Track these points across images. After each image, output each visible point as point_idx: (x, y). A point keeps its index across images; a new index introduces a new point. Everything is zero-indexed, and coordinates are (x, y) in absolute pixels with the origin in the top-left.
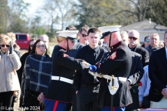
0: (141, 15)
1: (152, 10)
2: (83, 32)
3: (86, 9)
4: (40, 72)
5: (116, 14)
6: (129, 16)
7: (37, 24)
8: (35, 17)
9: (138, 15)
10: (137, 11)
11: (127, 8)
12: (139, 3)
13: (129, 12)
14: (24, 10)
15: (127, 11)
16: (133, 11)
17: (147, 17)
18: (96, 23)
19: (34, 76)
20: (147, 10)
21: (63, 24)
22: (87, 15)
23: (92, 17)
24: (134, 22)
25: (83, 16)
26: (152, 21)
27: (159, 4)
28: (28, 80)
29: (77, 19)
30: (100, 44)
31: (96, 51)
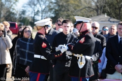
0: (99, 11)
1: (107, 7)
2: (59, 23)
3: (59, 6)
4: (27, 51)
5: (81, 10)
6: (91, 11)
7: (23, 16)
8: (22, 11)
9: (97, 11)
10: (97, 8)
11: (89, 6)
12: (98, 2)
13: (91, 8)
14: (14, 5)
15: (89, 7)
16: (94, 8)
17: (104, 12)
18: (67, 16)
19: (23, 54)
20: (104, 7)
21: (42, 16)
22: (60, 10)
23: (64, 11)
24: (94, 16)
25: (57, 10)
26: (107, 15)
27: (112, 3)
28: (18, 57)
29: (52, 12)
30: (70, 32)
31: (68, 36)
